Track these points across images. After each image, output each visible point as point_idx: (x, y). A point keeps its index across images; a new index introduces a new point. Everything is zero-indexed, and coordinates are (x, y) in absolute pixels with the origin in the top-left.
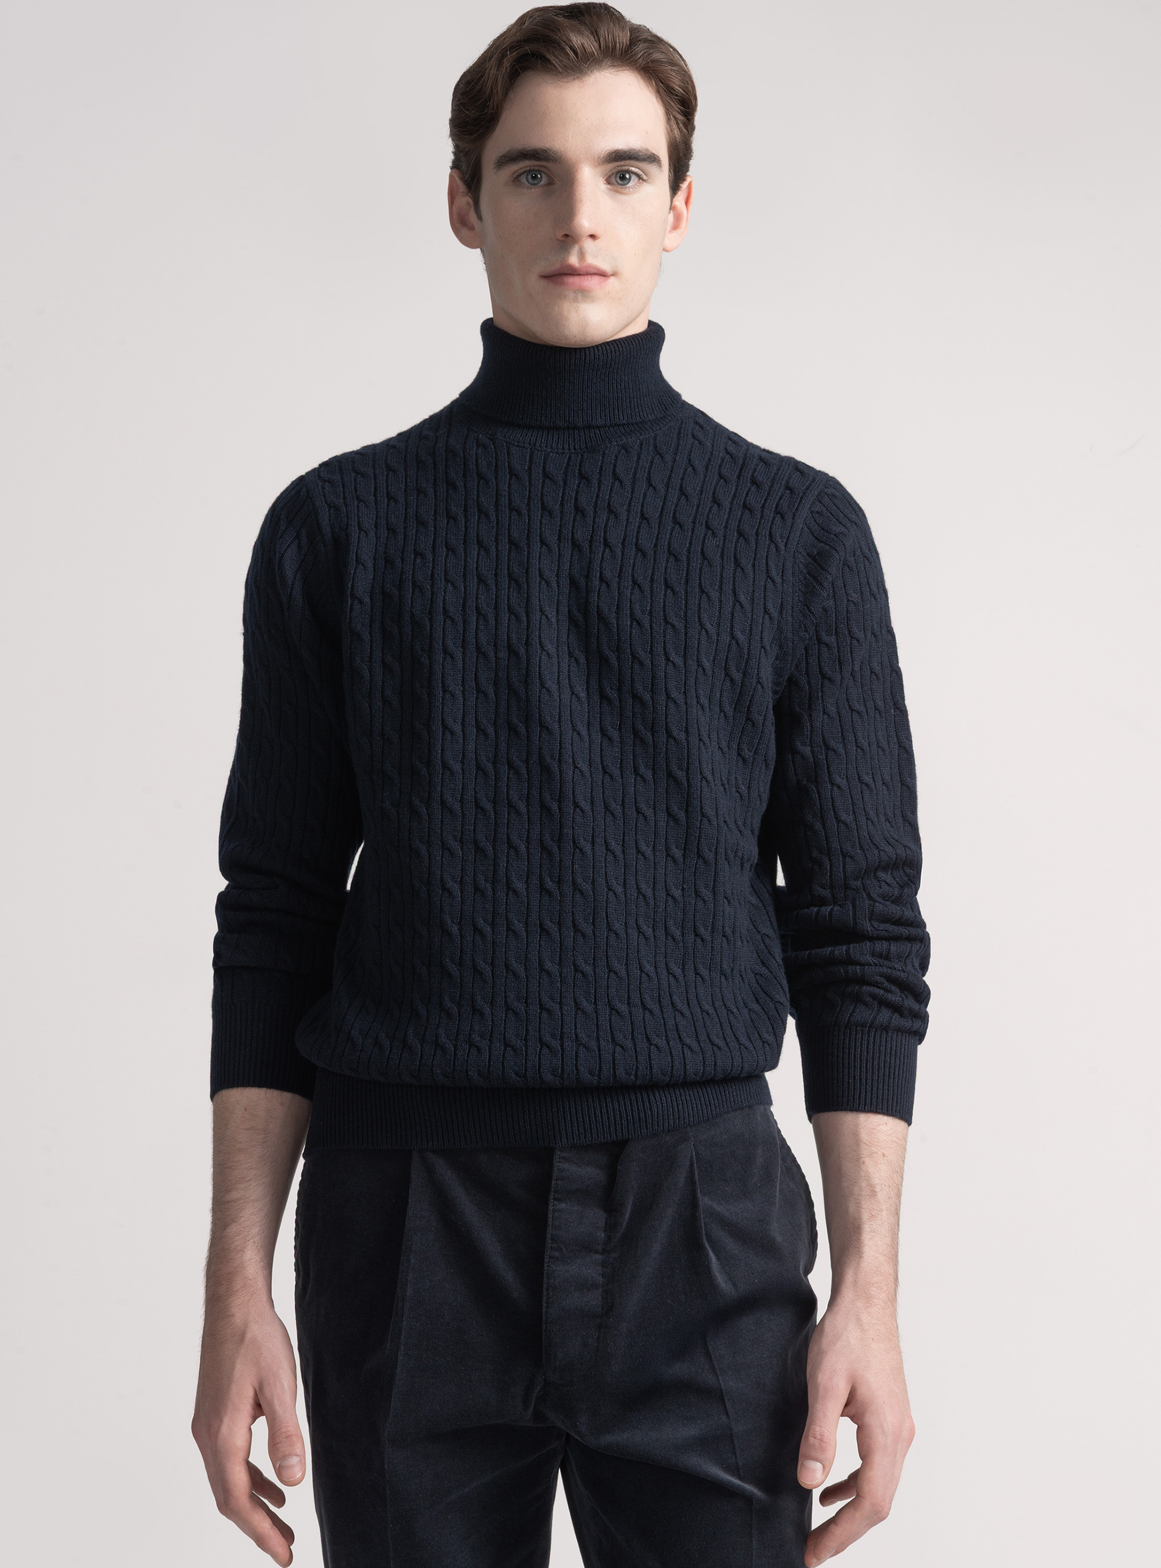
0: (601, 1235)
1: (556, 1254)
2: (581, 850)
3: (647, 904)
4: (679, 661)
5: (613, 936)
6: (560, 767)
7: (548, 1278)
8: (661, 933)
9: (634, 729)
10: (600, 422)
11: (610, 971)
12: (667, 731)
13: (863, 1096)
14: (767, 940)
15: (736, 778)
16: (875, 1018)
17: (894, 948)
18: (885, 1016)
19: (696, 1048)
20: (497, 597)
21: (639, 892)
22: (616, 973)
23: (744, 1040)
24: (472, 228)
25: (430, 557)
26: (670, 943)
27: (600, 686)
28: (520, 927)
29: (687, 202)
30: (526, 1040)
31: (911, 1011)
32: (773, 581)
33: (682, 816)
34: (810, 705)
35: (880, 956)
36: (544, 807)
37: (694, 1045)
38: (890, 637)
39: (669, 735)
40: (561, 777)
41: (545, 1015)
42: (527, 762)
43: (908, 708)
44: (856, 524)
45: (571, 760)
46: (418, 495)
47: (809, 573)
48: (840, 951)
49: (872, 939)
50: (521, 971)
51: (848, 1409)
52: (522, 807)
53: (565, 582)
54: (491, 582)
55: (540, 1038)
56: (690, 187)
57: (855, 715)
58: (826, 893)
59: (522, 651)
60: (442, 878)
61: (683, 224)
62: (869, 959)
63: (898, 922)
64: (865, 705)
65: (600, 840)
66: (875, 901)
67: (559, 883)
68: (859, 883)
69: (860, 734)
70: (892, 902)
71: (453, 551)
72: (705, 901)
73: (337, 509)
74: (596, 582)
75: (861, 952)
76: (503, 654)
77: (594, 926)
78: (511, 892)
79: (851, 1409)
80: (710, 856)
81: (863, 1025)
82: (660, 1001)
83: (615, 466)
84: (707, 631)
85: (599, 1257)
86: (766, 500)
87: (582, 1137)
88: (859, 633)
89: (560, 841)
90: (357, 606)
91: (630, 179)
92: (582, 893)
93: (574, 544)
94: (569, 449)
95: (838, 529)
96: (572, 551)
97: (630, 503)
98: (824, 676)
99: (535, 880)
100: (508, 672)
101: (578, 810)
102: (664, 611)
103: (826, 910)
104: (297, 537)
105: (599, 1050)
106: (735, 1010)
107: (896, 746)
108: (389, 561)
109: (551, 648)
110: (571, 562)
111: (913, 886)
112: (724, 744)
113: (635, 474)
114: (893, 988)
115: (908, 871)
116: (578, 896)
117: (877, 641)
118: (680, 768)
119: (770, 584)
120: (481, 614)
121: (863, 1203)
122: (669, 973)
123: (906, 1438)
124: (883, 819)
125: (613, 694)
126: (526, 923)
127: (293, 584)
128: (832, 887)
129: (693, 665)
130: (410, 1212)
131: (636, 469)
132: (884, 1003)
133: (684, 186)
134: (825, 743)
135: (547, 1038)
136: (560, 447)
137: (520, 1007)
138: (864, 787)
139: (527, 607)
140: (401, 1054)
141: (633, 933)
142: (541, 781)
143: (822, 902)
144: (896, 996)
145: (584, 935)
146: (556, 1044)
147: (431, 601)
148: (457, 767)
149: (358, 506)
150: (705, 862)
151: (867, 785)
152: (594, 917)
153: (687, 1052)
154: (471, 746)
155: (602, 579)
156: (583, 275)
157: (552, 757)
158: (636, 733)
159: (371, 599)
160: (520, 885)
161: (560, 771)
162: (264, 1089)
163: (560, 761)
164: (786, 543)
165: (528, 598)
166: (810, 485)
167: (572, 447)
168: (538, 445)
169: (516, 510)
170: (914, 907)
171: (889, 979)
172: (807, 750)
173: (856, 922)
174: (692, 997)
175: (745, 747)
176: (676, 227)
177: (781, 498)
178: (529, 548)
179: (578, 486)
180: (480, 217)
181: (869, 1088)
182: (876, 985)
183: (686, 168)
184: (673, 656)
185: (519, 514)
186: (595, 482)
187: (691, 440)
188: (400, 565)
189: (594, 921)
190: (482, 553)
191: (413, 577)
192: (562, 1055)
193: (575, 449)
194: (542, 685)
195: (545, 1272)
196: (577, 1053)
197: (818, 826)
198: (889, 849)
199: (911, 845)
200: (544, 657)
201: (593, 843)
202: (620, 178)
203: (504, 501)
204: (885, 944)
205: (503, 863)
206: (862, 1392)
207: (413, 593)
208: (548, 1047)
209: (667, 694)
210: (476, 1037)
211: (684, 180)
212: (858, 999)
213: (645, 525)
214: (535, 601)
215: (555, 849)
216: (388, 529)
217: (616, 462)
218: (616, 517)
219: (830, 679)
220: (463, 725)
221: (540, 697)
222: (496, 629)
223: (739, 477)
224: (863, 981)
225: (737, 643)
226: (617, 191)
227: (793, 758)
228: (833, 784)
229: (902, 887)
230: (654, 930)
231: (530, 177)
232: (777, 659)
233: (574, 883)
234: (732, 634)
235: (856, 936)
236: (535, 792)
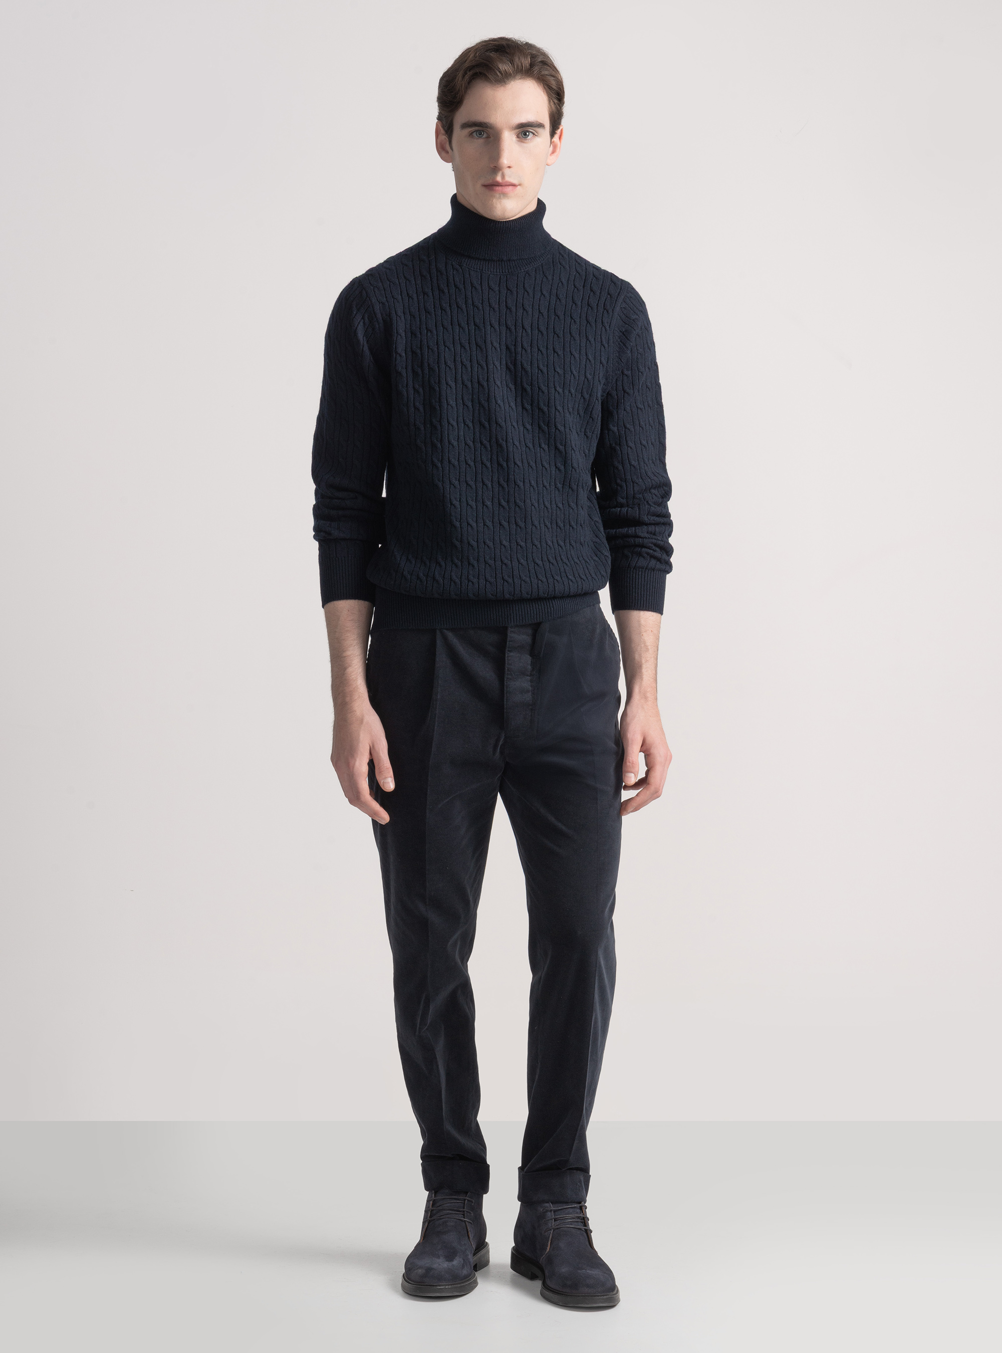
0: (529, 667)
1: (510, 677)
2: (518, 486)
3: (548, 512)
4: (560, 390)
5: (534, 527)
6: (506, 445)
7: (507, 688)
8: (554, 526)
9: (539, 425)
10: (515, 258)
11: (533, 545)
12: (555, 427)
13: (642, 603)
14: (597, 524)
15: (583, 446)
16: (648, 564)
17: (658, 529)
18: (653, 563)
19: (574, 581)
20: (471, 356)
21: (545, 506)
22: (536, 546)
23: (594, 575)
24: (447, 152)
25: (435, 332)
26: (559, 530)
27: (522, 403)
28: (489, 524)
29: (560, 138)
30: (496, 578)
31: (665, 560)
32: (604, 347)
33: (562, 468)
34: (617, 406)
35: (651, 533)
36: (499, 464)
37: (573, 579)
38: (655, 367)
39: (556, 428)
40: (507, 449)
41: (504, 566)
42: (490, 441)
43: (663, 404)
44: (641, 311)
45: (512, 441)
46: (424, 296)
47: (621, 341)
48: (632, 530)
49: (646, 524)
50: (491, 544)
51: (643, 747)
52: (489, 464)
53: (504, 348)
54: (467, 347)
55: (503, 578)
56: (562, 130)
57: (639, 410)
58: (624, 501)
59: (485, 384)
60: (450, 499)
61: (558, 150)
62: (646, 535)
63: (658, 516)
64: (644, 405)
65: (527, 481)
66: (651, 506)
67: (508, 502)
68: (641, 496)
69: (641, 420)
70: (658, 505)
71: (446, 329)
72: (573, 509)
73: (383, 304)
74: (520, 349)
75: (642, 531)
76: (476, 385)
77: (525, 523)
78: (485, 507)
79: (644, 748)
80: (575, 487)
81: (642, 568)
82: (556, 559)
83: (524, 283)
84: (574, 375)
85: (529, 678)
86: (598, 301)
87: (521, 621)
88: (642, 369)
89: (507, 481)
90: (398, 357)
91: (529, 135)
92: (519, 507)
93: (507, 327)
94: (500, 272)
95: (634, 317)
96: (506, 330)
97: (533, 305)
98: (625, 392)
99: (496, 500)
100: (478, 396)
101: (516, 466)
102: (554, 365)
103: (624, 510)
104: (363, 318)
105: (531, 582)
106: (588, 561)
107: (658, 424)
108: (413, 334)
109: (498, 383)
110: (506, 337)
111: (668, 497)
112: (579, 430)
113: (534, 288)
114: (657, 549)
115: (664, 488)
116: (517, 509)
117: (650, 371)
118: (561, 444)
119: (603, 349)
120: (464, 365)
121: (642, 654)
122: (558, 545)
123: (668, 758)
124: (651, 462)
125: (529, 407)
126: (493, 522)
127: (363, 344)
128: (627, 498)
129: (567, 392)
130: (437, 659)
131: (535, 284)
132: (652, 557)
133: (558, 132)
134: (624, 425)
135: (506, 577)
136: (495, 271)
137: (491, 562)
138: (643, 447)
139: (486, 361)
140: (433, 584)
141: (542, 525)
142: (497, 452)
143: (622, 506)
144: (658, 554)
145: (520, 528)
146: (510, 580)
147: (438, 357)
148: (455, 443)
149: (394, 302)
150: (572, 490)
151: (644, 446)
152: (525, 519)
153: (571, 583)
154: (462, 433)
155: (522, 347)
156: (504, 186)
157: (502, 439)
158: (540, 427)
159: (406, 354)
160: (489, 503)
161: (507, 446)
162: (357, 600)
163: (506, 441)
164: (610, 326)
165: (487, 356)
166: (620, 292)
167: (501, 271)
168: (484, 269)
169: (476, 307)
170: (666, 507)
171: (655, 545)
172: (615, 429)
173: (640, 517)
174: (569, 556)
175: (588, 430)
176: (553, 152)
177: (606, 300)
178: (485, 329)
179: (507, 294)
180: (452, 148)
181: (645, 599)
182: (649, 548)
183: (559, 123)
184: (558, 389)
185: (478, 309)
186: (515, 292)
187: (559, 266)
188: (420, 336)
189: (525, 521)
190: (461, 330)
191: (427, 344)
192: (514, 585)
193: (502, 272)
194: (496, 403)
195: (505, 685)
196: (521, 585)
197: (620, 467)
198: (655, 478)
199: (664, 475)
200: (496, 388)
201: (524, 482)
202: (524, 135)
203: (470, 301)
204: (653, 527)
205: (480, 493)
206: (649, 740)
207: (428, 352)
208: (507, 581)
209: (555, 408)
210: (471, 577)
211: (558, 128)
212: (640, 555)
213: (541, 317)
214: (490, 358)
215: (506, 486)
216: (411, 315)
217: (524, 281)
218: (527, 312)
219: (628, 393)
220: (457, 422)
221: (495, 409)
222: (472, 373)
223: (584, 287)
224: (643, 546)
225: (588, 380)
226: (522, 142)
227: (608, 433)
228: (628, 446)
229: (662, 498)
230: (551, 524)
231: (478, 133)
232: (604, 385)
233: (515, 502)
234: (585, 376)
235: (638, 523)
236: (495, 457)
